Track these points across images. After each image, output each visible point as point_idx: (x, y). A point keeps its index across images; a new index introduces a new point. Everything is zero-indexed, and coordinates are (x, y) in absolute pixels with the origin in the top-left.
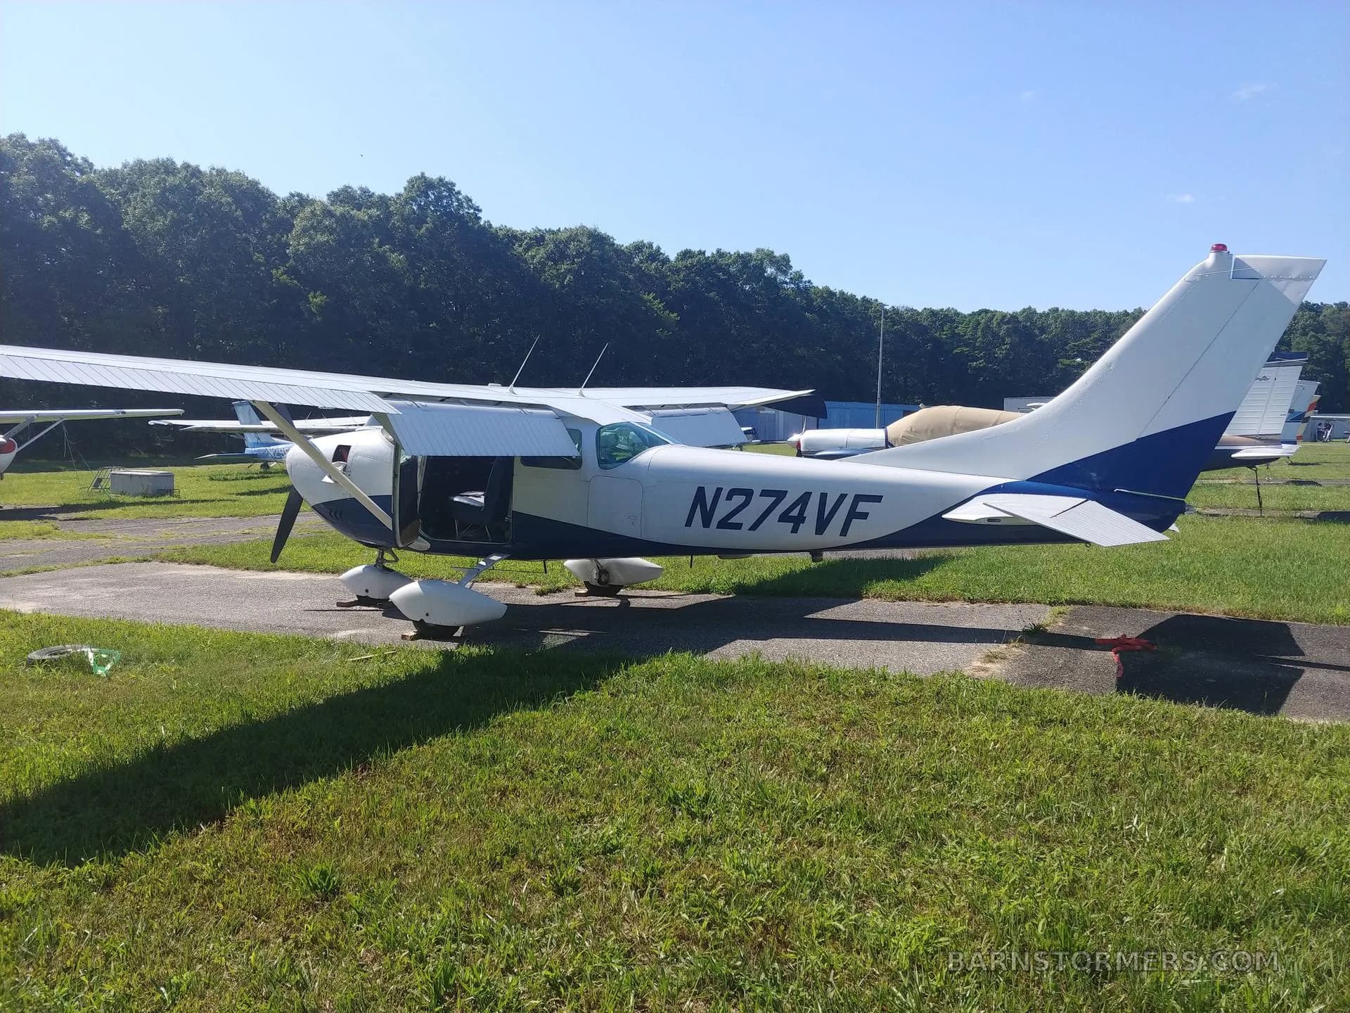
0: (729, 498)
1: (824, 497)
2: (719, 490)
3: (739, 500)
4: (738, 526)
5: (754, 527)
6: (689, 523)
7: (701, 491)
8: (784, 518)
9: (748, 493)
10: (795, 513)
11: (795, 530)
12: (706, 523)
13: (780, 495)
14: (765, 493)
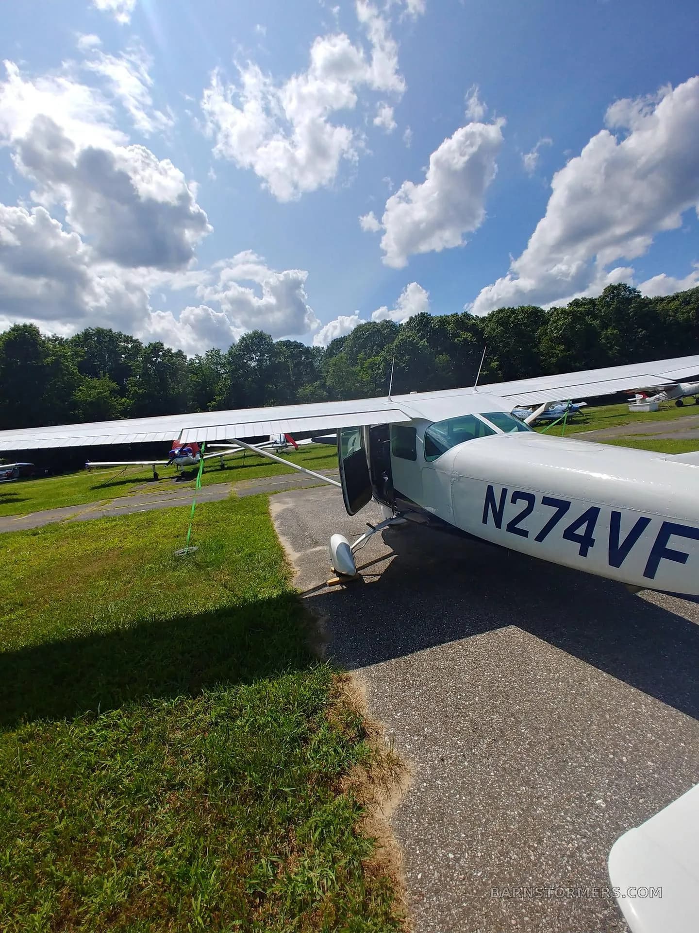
0: (514, 501)
1: (616, 517)
2: (504, 491)
3: (523, 504)
4: (525, 533)
5: (540, 538)
6: (485, 521)
7: (490, 489)
8: (569, 534)
9: (530, 498)
10: (581, 531)
11: (583, 552)
12: (498, 524)
13: (563, 506)
14: (547, 501)
